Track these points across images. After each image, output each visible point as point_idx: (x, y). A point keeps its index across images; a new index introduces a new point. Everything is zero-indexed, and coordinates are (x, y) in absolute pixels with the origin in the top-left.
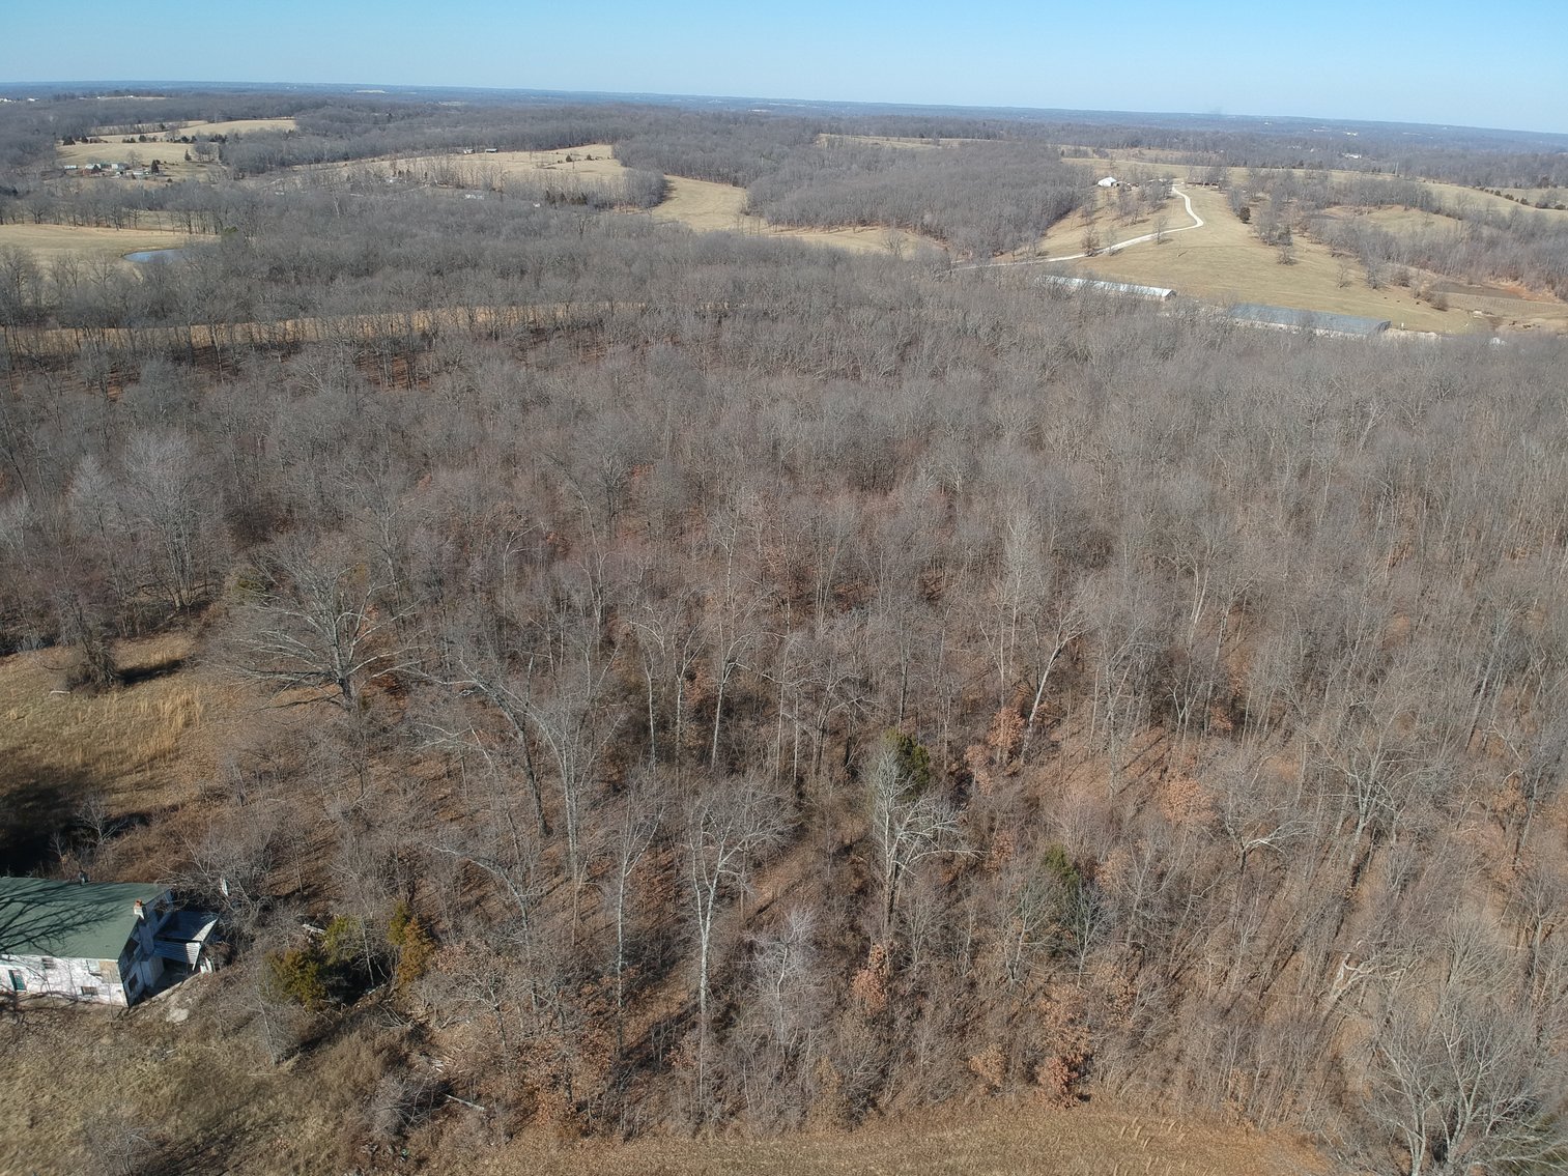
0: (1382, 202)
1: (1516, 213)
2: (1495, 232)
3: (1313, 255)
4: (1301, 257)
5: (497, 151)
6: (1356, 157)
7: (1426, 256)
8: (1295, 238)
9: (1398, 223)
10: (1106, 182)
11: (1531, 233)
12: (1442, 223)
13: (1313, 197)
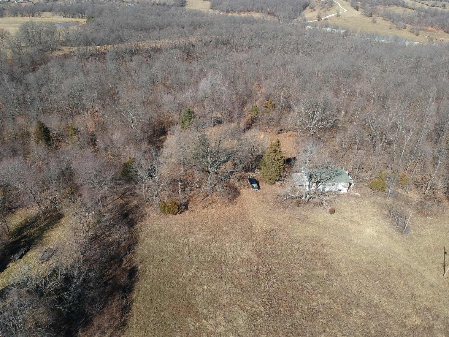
0: (391, 4)
2: (425, 14)
3: (379, 20)
9: (396, 10)
11: (434, 14)
12: (408, 10)
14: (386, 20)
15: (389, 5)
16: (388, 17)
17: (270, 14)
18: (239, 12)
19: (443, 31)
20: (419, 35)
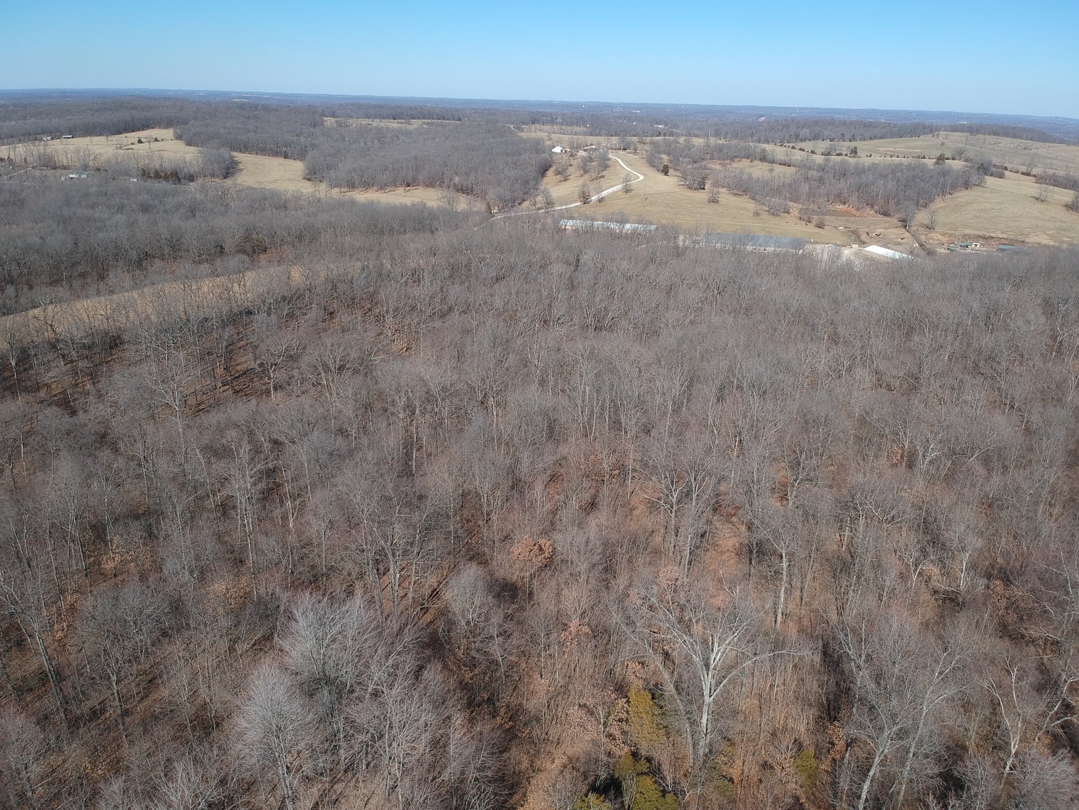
2: (817, 174)
5: (73, 137)
10: (557, 150)
12: (779, 169)
14: (736, 194)
15: (732, 159)
16: (743, 188)
17: (462, 190)
18: (382, 187)
19: (872, 212)
20: (824, 225)
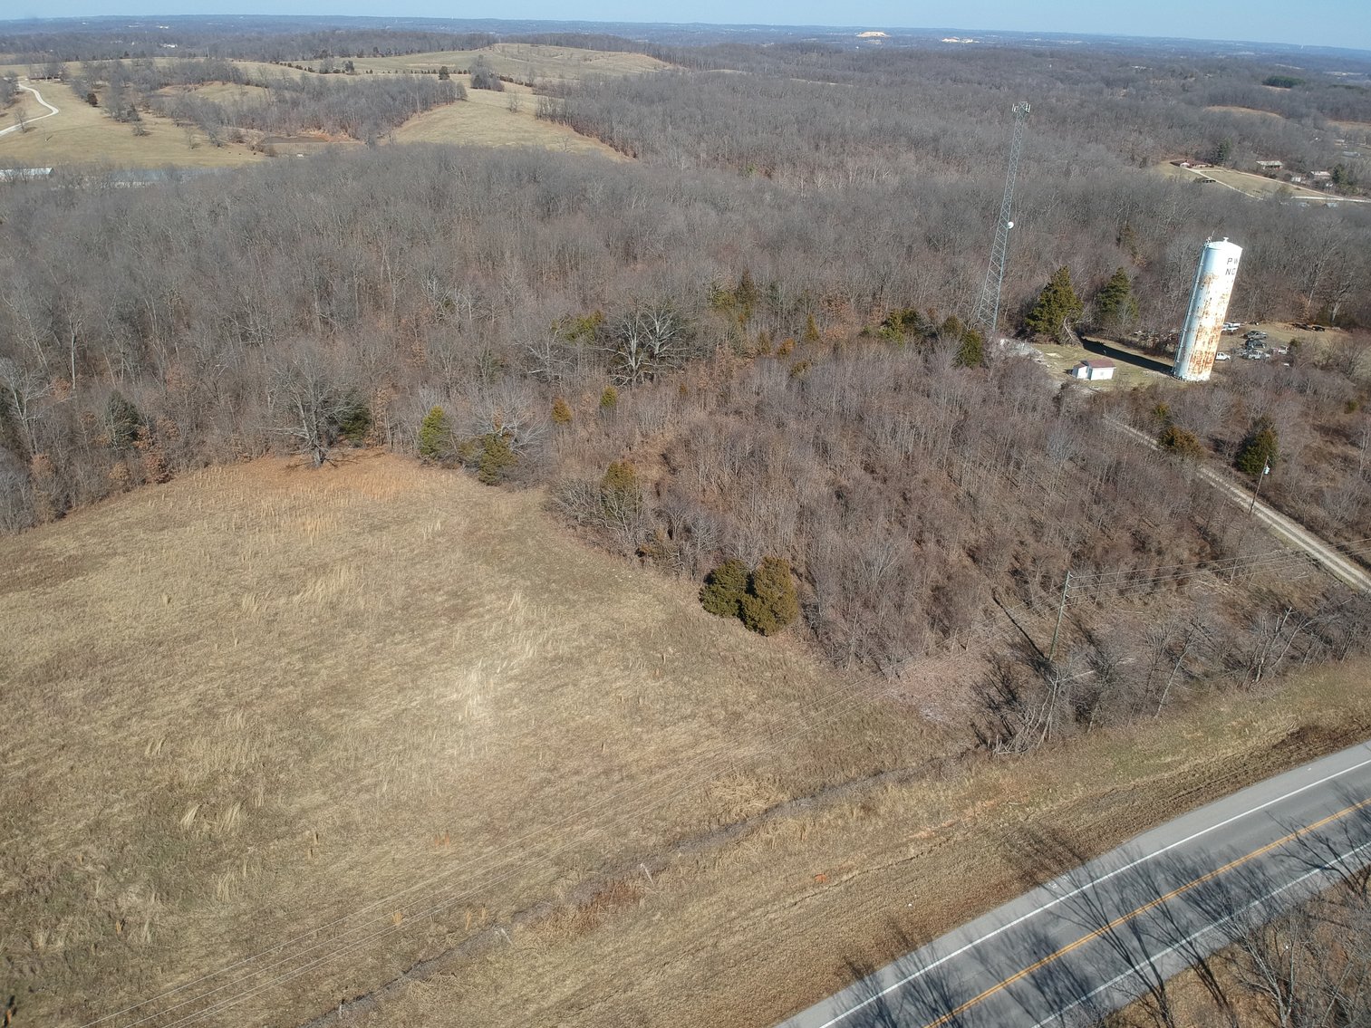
0: (203, 80)
1: (304, 78)
2: (294, 95)
3: (160, 126)
4: (153, 129)
6: (173, 46)
7: (251, 118)
8: (142, 115)
9: (219, 94)
11: (319, 93)
12: (254, 91)
13: (146, 81)
15: (199, 82)
